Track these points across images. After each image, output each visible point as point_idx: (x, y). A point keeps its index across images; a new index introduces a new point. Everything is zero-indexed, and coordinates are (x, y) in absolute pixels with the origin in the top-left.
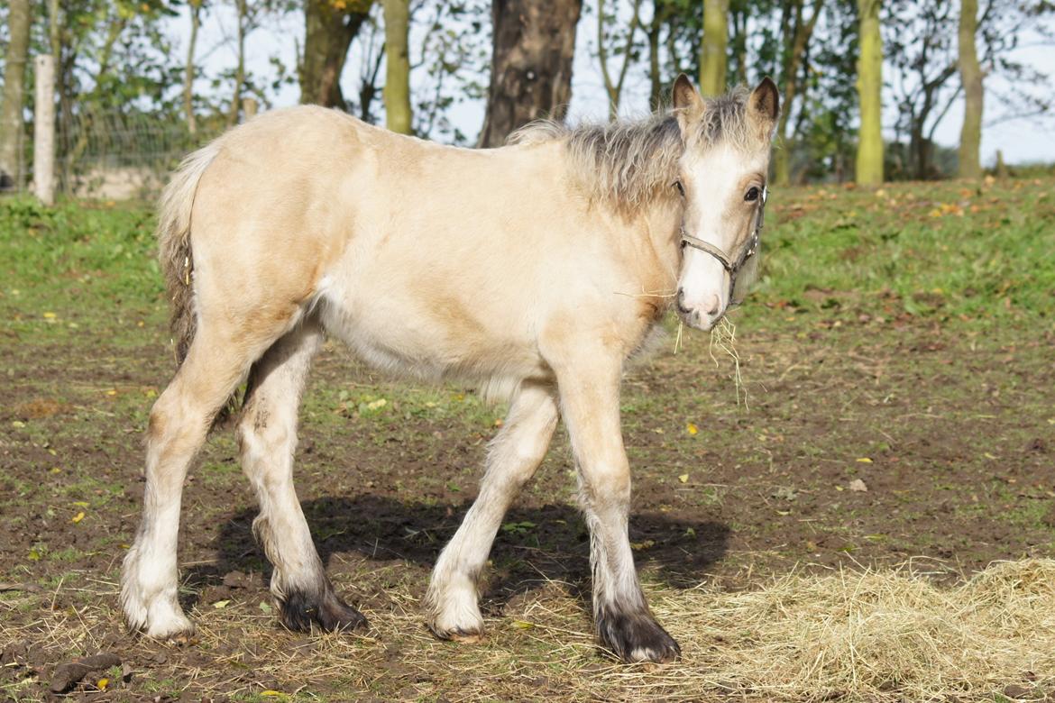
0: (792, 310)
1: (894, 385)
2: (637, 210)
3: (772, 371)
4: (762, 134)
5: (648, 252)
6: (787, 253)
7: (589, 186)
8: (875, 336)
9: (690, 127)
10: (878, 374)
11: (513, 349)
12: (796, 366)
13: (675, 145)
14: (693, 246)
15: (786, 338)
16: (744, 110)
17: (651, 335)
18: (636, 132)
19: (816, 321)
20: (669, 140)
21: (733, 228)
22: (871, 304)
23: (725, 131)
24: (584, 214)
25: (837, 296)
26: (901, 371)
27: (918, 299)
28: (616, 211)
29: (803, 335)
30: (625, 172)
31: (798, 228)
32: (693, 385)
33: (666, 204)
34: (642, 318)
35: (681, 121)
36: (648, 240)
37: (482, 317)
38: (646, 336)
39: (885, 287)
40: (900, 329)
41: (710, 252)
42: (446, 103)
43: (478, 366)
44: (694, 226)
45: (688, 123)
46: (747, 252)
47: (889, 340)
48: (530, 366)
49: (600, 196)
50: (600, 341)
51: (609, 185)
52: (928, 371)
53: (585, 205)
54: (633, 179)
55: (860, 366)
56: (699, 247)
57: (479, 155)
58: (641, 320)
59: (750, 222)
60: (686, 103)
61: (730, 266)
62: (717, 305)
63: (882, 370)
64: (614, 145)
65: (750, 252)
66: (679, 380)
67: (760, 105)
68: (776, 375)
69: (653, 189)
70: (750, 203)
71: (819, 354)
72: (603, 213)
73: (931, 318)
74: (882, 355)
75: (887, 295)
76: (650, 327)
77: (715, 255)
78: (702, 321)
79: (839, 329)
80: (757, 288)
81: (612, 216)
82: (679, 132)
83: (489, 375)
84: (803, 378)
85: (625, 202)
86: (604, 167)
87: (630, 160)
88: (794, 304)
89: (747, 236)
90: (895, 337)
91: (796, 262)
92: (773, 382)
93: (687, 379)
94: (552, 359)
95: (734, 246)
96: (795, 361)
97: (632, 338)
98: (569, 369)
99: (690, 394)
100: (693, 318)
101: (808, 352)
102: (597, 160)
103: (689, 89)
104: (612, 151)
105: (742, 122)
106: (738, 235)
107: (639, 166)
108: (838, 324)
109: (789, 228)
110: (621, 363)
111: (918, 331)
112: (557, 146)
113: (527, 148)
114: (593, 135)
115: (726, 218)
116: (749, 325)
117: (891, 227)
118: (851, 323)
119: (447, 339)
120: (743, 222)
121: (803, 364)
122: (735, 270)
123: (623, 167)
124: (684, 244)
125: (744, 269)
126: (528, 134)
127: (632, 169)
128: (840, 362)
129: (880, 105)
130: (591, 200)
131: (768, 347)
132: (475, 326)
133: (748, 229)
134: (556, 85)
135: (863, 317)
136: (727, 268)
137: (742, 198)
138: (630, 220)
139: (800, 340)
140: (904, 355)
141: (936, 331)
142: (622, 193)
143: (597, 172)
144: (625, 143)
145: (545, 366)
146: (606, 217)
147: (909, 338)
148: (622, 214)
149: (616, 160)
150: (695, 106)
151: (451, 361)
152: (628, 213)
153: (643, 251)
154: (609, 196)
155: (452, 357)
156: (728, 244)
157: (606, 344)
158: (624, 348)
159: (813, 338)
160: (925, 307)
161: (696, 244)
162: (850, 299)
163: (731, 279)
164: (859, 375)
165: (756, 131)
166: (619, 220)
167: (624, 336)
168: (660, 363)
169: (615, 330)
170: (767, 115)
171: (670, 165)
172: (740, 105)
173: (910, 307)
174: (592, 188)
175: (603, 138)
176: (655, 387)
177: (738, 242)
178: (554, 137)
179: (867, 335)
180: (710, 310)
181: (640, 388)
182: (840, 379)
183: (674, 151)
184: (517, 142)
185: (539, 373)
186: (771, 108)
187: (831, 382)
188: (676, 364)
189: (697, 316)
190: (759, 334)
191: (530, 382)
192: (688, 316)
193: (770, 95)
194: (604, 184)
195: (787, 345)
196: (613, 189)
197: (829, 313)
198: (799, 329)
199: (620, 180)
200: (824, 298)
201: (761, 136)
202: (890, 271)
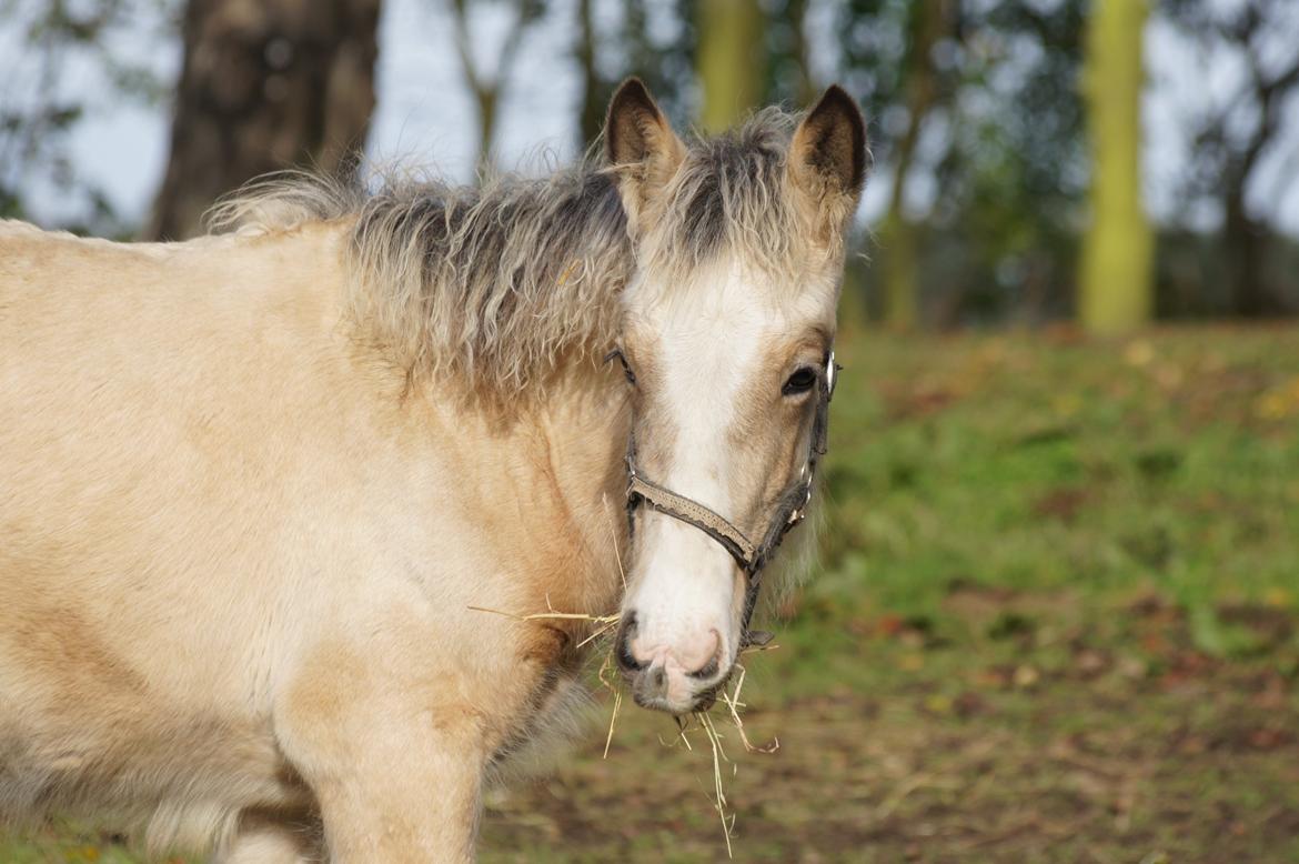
0: (912, 640)
1: (1166, 833)
2: (523, 397)
3: (861, 792)
4: (826, 227)
5: (546, 500)
6: (903, 500)
7: (403, 341)
8: (1120, 707)
9: (649, 211)
10: (1126, 802)
11: (216, 737)
12: (922, 780)
13: (613, 250)
14: (660, 509)
15: (897, 710)
16: (779, 171)
17: (551, 702)
18: (524, 209)
19: (973, 669)
20: (597, 240)
21: (753, 463)
22: (1110, 628)
23: (731, 224)
24: (393, 407)
25: (1027, 607)
26: (1182, 796)
27: (1228, 616)
28: (469, 403)
29: (940, 702)
30: (491, 309)
31: (931, 435)
32: (669, 826)
33: (589, 396)
34: (531, 662)
35: (628, 194)
36: (547, 471)
37: (141, 656)
38: (538, 706)
39: (1145, 584)
40: (1182, 692)
41: (700, 525)
42: (63, 118)
43: (126, 778)
44: (662, 459)
45: (644, 199)
46: (788, 515)
47: (1154, 718)
48: (259, 777)
49: (433, 363)
50: (426, 717)
51: (454, 337)
52: (1252, 797)
53: (394, 385)
54: (510, 326)
55: (1081, 782)
56: (673, 513)
57: (136, 257)
58: (529, 667)
59: (795, 444)
60: (642, 152)
61: (748, 557)
62: (717, 655)
63: (1136, 794)
64: (468, 239)
65: (794, 516)
66: (632, 812)
67: (820, 156)
68: (873, 800)
69: (558, 356)
70: (798, 399)
71: (980, 750)
72: (440, 405)
73: (1261, 665)
74: (1135, 754)
75: (1149, 608)
76: (550, 684)
77: (712, 533)
78: (672, 690)
79: (1032, 690)
80: (829, 586)
81: (460, 412)
82: (622, 219)
83: (154, 800)
84: (937, 811)
85: (491, 382)
86: (443, 295)
87: (506, 280)
88: (921, 625)
89: (789, 479)
90: (1169, 712)
91: (928, 523)
92: (864, 818)
93: (654, 808)
94: (308, 760)
95: (757, 506)
96: (918, 766)
97: (505, 711)
98: (351, 787)
99: (659, 847)
100: (650, 684)
101: (954, 745)
102: (428, 279)
103: (649, 118)
104: (460, 258)
105: (775, 200)
106: (767, 477)
107: (527, 294)
108: (1026, 676)
109: (909, 438)
110: (477, 769)
111: (1229, 698)
112: (331, 239)
113: (256, 242)
114: (418, 213)
115: (737, 441)
116: (806, 679)
117: (1164, 437)
118: (1058, 676)
119: (50, 710)
120: (779, 447)
121: (940, 774)
122: (759, 564)
123: (488, 295)
124: (636, 501)
125: (781, 556)
126: (263, 209)
127: (509, 303)
128: (1029, 771)
129: (1137, 135)
130: (409, 375)
131: (852, 729)
132: (121, 677)
133: (792, 462)
134: (342, 78)
135: (1090, 661)
136: (740, 563)
137: (776, 390)
138: (504, 426)
139: (935, 716)
140: (1189, 758)
141: (1272, 697)
142: (485, 359)
143: (427, 308)
144: (493, 238)
145: (289, 776)
146: (446, 413)
147: (1205, 714)
148: (484, 408)
149: (472, 276)
150: (664, 158)
151: (61, 764)
152: (500, 406)
153: (535, 499)
154: (455, 365)
155: (62, 756)
156: (744, 501)
157: (441, 726)
158: (485, 734)
159: (966, 708)
160: (1245, 637)
161: (668, 503)
162: (1059, 615)
163: (749, 588)
164: (1076, 803)
165: (811, 220)
166: (480, 422)
167: (487, 707)
168: (589, 769)
169: (463, 688)
170: (835, 179)
171: (601, 298)
172: (769, 155)
173: (1210, 638)
174: (412, 346)
175: (441, 222)
176: (575, 829)
177: (769, 494)
178: (322, 215)
179: (1102, 703)
180: (695, 664)
181: (536, 831)
182: (1030, 815)
183: (611, 267)
184: (231, 228)
185: (274, 794)
186: (848, 163)
187: (1009, 820)
188: (627, 773)
189: (660, 677)
190: (833, 700)
191: (256, 817)
192: (637, 676)
193: (843, 129)
194: (442, 334)
195: (901, 728)
196: (464, 348)
197: (1004, 650)
198: (929, 687)
199: (481, 325)
200: (990, 613)
201: (824, 235)
202: (1155, 554)
